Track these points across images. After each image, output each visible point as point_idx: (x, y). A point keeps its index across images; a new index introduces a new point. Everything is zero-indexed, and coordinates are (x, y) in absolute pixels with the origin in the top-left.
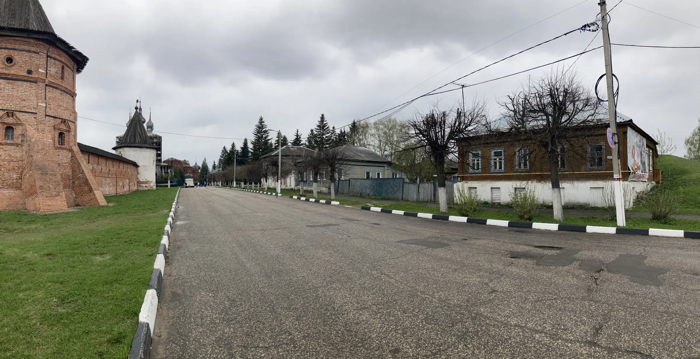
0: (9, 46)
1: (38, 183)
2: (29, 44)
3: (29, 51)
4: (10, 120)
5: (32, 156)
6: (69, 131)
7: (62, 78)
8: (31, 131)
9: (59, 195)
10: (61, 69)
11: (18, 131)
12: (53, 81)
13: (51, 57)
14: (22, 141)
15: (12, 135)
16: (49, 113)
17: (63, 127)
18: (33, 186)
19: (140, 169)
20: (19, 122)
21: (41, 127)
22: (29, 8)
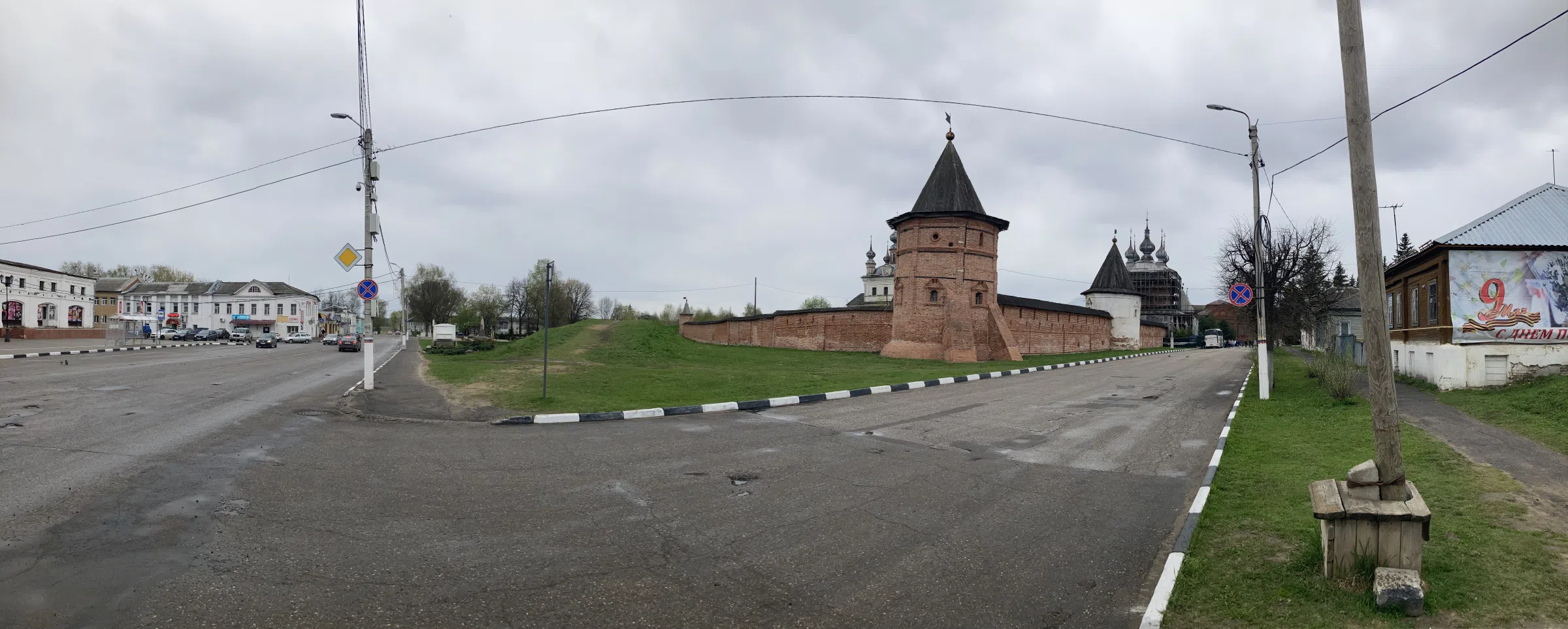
0: (936, 225)
1: (953, 338)
2: (951, 221)
3: (951, 227)
4: (934, 285)
5: (950, 315)
6: (986, 291)
7: (981, 244)
8: (951, 294)
9: (970, 349)
10: (979, 237)
11: (940, 294)
12: (971, 249)
13: (969, 229)
14: (943, 302)
15: (937, 297)
16: (967, 276)
17: (980, 288)
18: (949, 340)
19: (1115, 322)
20: (941, 287)
21: (959, 290)
22: (955, 184)
